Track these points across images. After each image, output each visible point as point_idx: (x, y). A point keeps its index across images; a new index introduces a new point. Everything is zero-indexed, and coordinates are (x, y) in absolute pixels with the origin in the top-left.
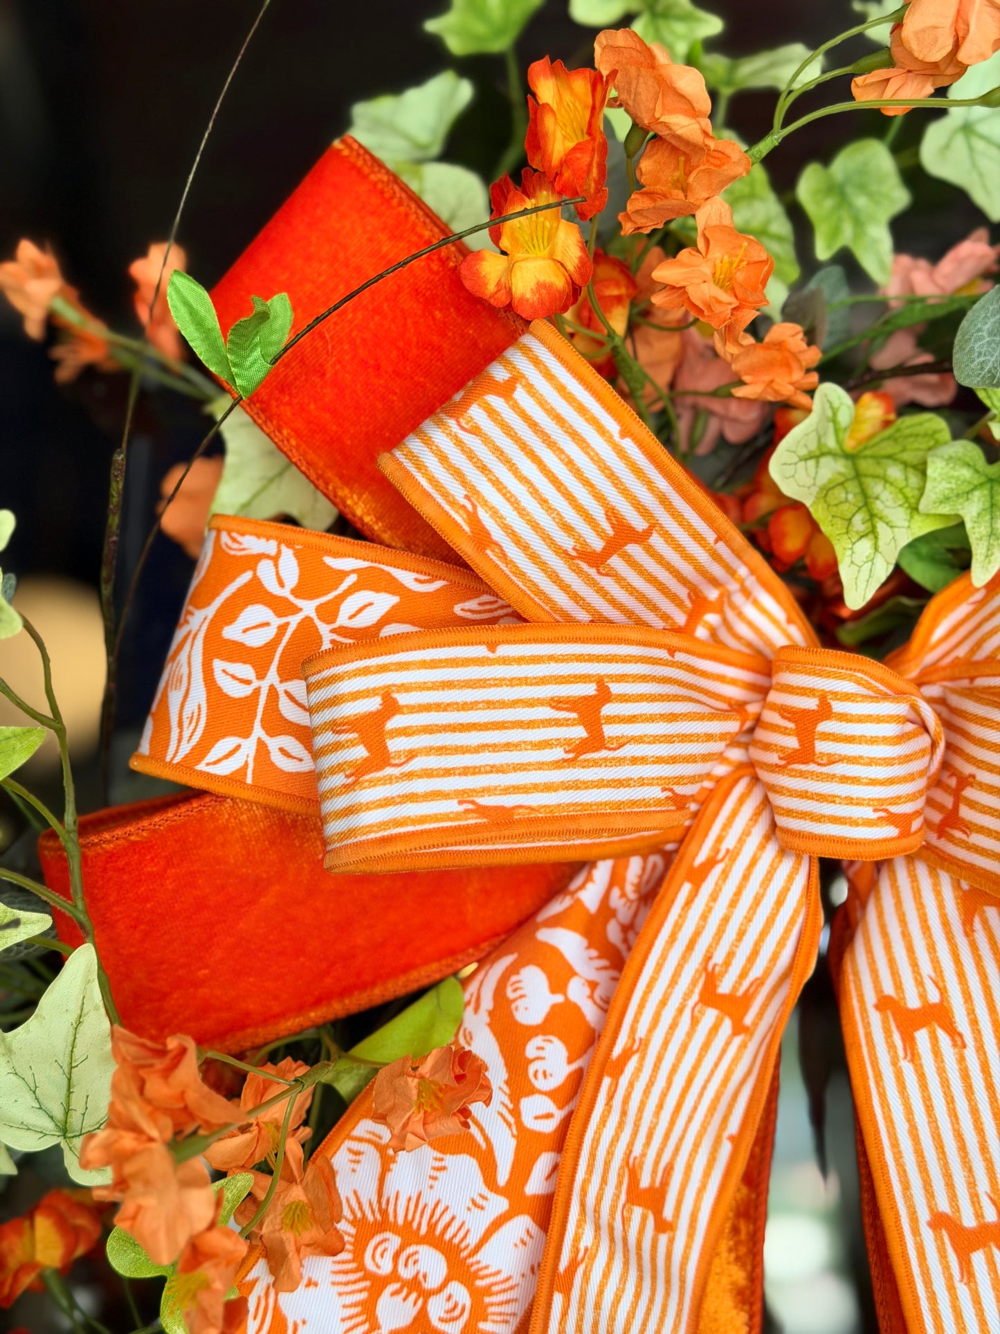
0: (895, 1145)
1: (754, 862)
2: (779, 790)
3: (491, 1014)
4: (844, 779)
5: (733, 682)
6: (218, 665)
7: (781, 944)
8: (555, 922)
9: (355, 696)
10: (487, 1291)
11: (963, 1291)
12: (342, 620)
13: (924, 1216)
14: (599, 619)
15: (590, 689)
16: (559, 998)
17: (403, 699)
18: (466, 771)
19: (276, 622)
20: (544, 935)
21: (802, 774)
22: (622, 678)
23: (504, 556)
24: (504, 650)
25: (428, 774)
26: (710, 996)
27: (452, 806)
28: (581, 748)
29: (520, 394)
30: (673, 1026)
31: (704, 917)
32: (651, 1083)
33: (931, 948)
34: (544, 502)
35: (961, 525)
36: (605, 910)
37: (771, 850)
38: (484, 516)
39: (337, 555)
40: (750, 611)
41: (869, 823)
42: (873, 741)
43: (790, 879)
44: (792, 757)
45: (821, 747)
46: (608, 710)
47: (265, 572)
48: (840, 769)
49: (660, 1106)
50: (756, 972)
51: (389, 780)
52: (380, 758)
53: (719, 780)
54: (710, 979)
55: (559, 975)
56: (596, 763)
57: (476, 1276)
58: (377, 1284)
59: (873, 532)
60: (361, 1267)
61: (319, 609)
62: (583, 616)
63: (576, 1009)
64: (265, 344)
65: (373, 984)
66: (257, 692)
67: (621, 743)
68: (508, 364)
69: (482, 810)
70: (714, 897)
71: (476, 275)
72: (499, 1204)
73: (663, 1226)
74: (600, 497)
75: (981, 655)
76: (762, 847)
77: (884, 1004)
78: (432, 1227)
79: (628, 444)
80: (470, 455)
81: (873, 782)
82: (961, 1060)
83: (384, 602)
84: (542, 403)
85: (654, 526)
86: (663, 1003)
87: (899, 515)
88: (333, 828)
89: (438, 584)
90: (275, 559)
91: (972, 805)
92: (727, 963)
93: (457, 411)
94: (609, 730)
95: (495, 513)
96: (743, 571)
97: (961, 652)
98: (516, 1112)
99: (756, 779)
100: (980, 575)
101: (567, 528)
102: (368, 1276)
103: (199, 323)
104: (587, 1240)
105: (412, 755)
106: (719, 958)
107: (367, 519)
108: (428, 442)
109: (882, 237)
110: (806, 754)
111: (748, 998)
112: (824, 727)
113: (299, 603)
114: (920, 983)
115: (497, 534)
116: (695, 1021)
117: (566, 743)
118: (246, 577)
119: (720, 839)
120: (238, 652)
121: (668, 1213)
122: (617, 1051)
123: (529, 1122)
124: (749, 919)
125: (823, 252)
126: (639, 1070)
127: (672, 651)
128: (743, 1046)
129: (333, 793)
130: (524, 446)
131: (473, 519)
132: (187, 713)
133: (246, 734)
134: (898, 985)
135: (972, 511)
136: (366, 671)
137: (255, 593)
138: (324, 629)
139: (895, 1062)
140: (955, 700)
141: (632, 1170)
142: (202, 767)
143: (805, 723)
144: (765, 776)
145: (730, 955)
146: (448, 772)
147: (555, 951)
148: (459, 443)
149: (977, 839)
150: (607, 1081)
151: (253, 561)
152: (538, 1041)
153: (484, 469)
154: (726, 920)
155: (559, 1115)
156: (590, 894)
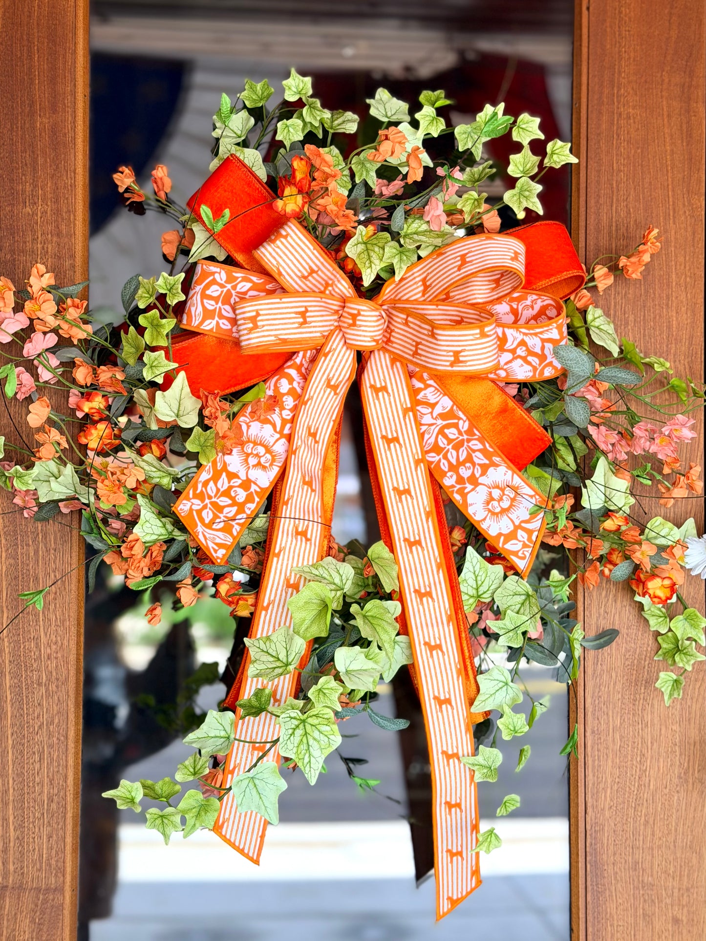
0: (373, 420)
1: (340, 351)
2: (346, 333)
3: (274, 390)
4: (363, 331)
5: (335, 305)
6: (205, 301)
7: (347, 372)
8: (289, 367)
9: (249, 312)
10: (275, 456)
11: (388, 453)
12: (238, 289)
13: (379, 436)
14: (305, 291)
15: (303, 309)
16: (291, 386)
17: (261, 312)
18: (276, 330)
19: (220, 290)
20: (286, 370)
21: (353, 330)
22: (311, 306)
23: (285, 278)
24: (284, 300)
25: (267, 330)
26: (329, 385)
27: (273, 338)
28: (302, 324)
29: (289, 238)
30: (319, 393)
31: (328, 365)
32: (314, 407)
33: (383, 373)
34: (295, 265)
35: (393, 264)
36: (302, 365)
37: (345, 348)
38: (281, 269)
39: (236, 272)
40: (339, 286)
41: (369, 341)
42: (370, 321)
43: (349, 356)
44: (350, 325)
45: (358, 323)
46: (308, 314)
47: (217, 276)
48: (362, 328)
49: (316, 413)
50: (340, 379)
51: (258, 332)
52: (256, 327)
53: (331, 330)
54: (329, 381)
55: (291, 380)
56: (305, 328)
57: (272, 452)
58: (248, 455)
59: (371, 266)
60: (243, 451)
61: (232, 287)
62: (301, 290)
63: (295, 389)
64: (223, 221)
65: (242, 383)
66: (216, 308)
67: (311, 322)
68: (285, 230)
69: (280, 339)
70: (330, 360)
71: (276, 206)
72: (278, 436)
73: (316, 442)
74: (308, 264)
75: (397, 298)
76: (342, 348)
77: (372, 386)
78: (261, 441)
79: (315, 252)
80: (277, 253)
81: (370, 332)
82: (389, 399)
83: (249, 285)
84: (294, 240)
85: (319, 269)
86: (317, 387)
87: (377, 262)
88: (243, 344)
89: (262, 280)
90: (220, 273)
91: (394, 337)
92: (333, 377)
93: (273, 241)
94: (308, 319)
95: (283, 268)
96: (338, 276)
97: (392, 297)
98: (281, 414)
99: (341, 330)
100: (397, 278)
101: (300, 271)
102: (245, 453)
103: (208, 216)
104: (299, 443)
105: (263, 326)
106: (331, 376)
107: (241, 262)
108: (266, 249)
109: (373, 174)
110: (354, 324)
111: (338, 386)
112: (359, 318)
113: (226, 285)
114: (380, 381)
115: (284, 273)
116: (325, 392)
117: (298, 323)
118: (211, 278)
119: (332, 346)
120: (210, 298)
121: (317, 439)
122: (306, 399)
123: (284, 416)
124: (339, 366)
125: (357, 181)
126: (311, 404)
127: (321, 298)
128: (336, 398)
129: (243, 335)
130: (290, 252)
131: (278, 269)
132: (197, 314)
133: (213, 319)
134: (375, 382)
135: (395, 261)
136: (251, 306)
137: (214, 282)
138: (233, 292)
139: (374, 400)
140: (391, 310)
141: (309, 428)
142: (202, 327)
143: (354, 317)
144: (343, 329)
145: (334, 375)
146: (272, 330)
147: (289, 375)
148: (274, 250)
149: (394, 345)
150: (303, 406)
151: (213, 273)
152: (286, 397)
153: (281, 257)
154: (333, 366)
155: (292, 415)
156: (298, 360)
